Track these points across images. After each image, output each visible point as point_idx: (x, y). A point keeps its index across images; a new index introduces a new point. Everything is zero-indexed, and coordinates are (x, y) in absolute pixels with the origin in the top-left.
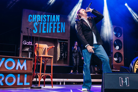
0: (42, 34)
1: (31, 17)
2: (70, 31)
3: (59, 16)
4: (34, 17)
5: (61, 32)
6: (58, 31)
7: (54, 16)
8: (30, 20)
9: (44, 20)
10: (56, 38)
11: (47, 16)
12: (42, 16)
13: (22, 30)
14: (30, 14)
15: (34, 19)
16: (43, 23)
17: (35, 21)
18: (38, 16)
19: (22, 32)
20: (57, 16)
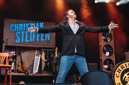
0: (24, 43)
1: (13, 26)
2: (55, 39)
3: (43, 23)
4: (17, 26)
5: (46, 40)
6: (42, 40)
7: (37, 24)
8: (12, 30)
9: (26, 29)
10: (40, 46)
11: (30, 24)
12: (24, 24)
13: (3, 40)
14: (12, 24)
15: (17, 29)
16: (25, 32)
17: (18, 30)
18: (20, 25)
19: (4, 43)
20: (40, 23)
